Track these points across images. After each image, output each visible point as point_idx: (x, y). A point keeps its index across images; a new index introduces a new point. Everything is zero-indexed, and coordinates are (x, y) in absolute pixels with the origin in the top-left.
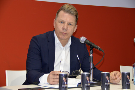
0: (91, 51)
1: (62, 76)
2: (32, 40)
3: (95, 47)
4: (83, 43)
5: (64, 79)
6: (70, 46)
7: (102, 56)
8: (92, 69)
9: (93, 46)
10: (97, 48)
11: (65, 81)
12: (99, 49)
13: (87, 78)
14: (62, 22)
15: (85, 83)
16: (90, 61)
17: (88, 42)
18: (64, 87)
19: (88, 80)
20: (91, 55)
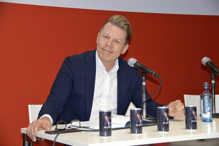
0: (144, 77)
1: (103, 114)
2: (64, 62)
3: (149, 73)
4: (133, 66)
5: (106, 118)
6: (118, 72)
7: (159, 84)
8: (144, 102)
9: (146, 71)
10: (152, 74)
11: (108, 121)
12: (155, 75)
13: (138, 116)
14: (106, 37)
15: (135, 123)
16: (143, 91)
17: (140, 65)
18: (106, 129)
19: (139, 119)
20: (144, 83)
